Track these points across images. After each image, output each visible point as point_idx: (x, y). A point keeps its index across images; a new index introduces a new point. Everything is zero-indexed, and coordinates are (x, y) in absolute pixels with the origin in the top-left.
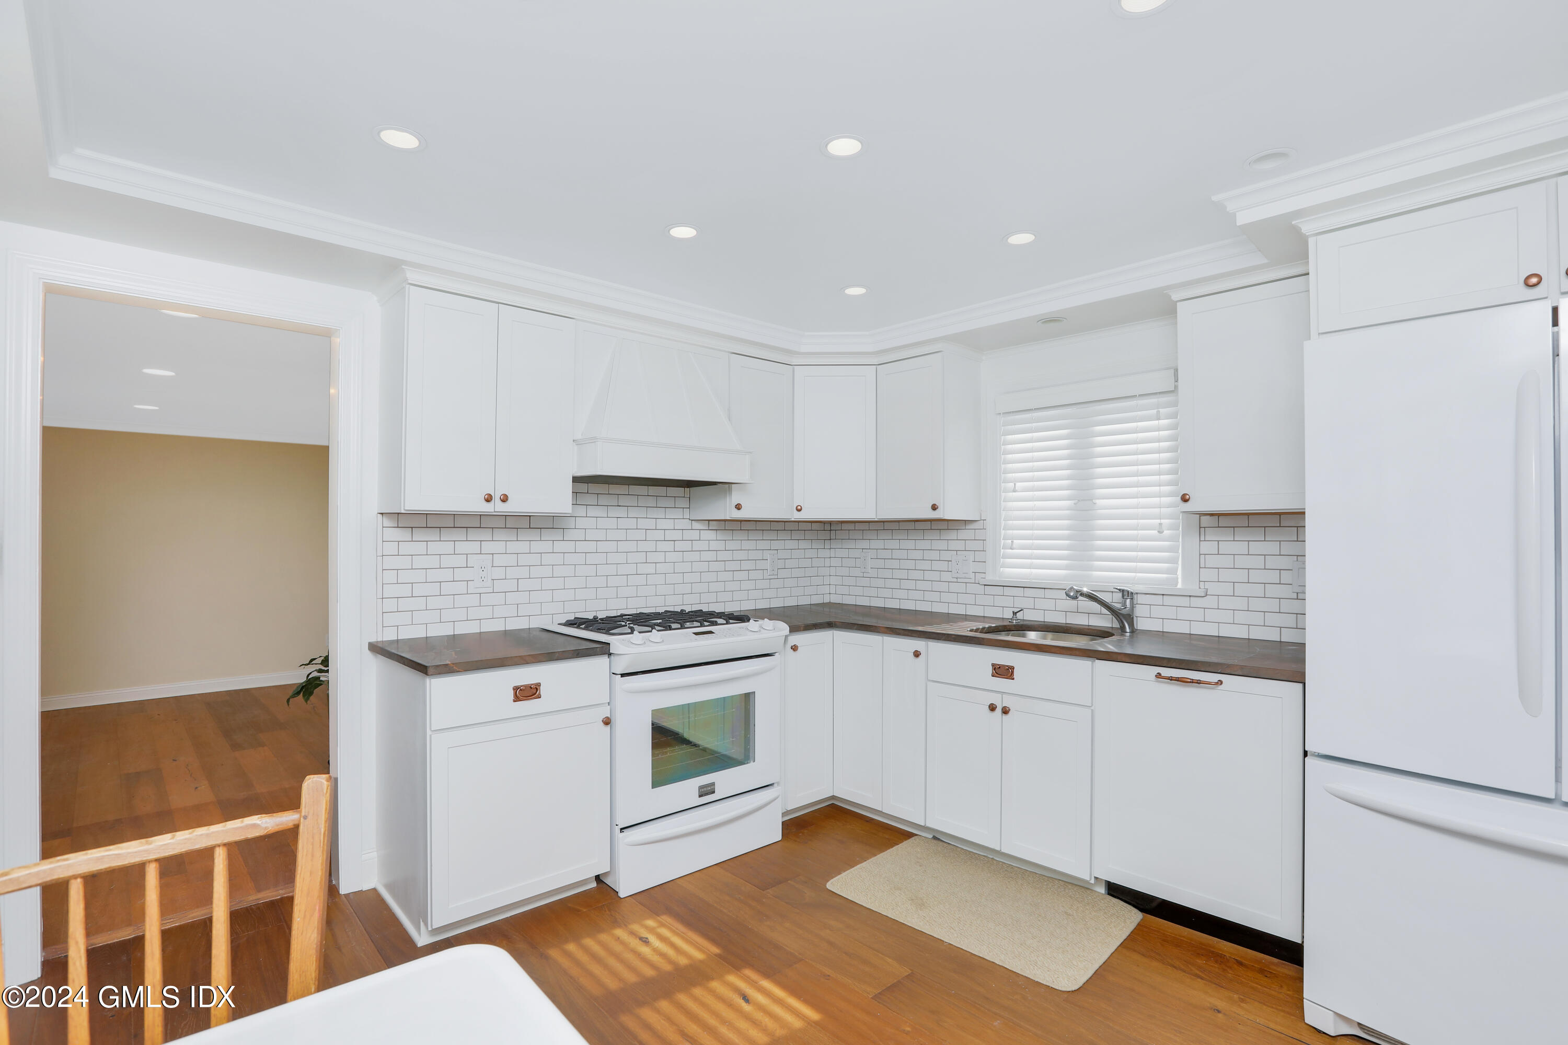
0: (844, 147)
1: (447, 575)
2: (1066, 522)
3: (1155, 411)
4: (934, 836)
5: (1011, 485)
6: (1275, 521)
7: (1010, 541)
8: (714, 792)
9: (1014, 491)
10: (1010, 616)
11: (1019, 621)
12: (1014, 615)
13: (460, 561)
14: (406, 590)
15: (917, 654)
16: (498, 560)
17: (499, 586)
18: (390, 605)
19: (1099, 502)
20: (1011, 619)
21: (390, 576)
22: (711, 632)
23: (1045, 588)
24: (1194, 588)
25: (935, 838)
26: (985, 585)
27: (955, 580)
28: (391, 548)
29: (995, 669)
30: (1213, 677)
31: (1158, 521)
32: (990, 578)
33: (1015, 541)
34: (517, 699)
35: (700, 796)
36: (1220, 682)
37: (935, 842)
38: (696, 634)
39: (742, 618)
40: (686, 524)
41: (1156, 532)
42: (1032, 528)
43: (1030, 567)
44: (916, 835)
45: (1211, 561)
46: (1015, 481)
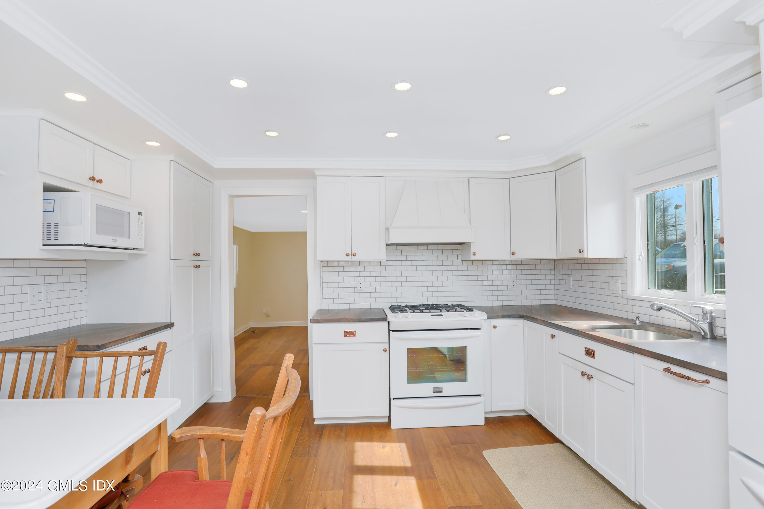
0: (403, 86)
1: (346, 285)
8: (442, 392)
12: (637, 318)
13: (351, 279)
14: (331, 290)
15: (553, 337)
16: (367, 279)
17: (368, 290)
18: (325, 296)
20: (636, 321)
21: (325, 285)
22: (442, 315)
26: (628, 299)
27: (612, 295)
28: (325, 274)
29: (586, 351)
32: (630, 294)
34: (345, 336)
35: (434, 392)
38: (432, 315)
39: (470, 309)
40: (460, 262)
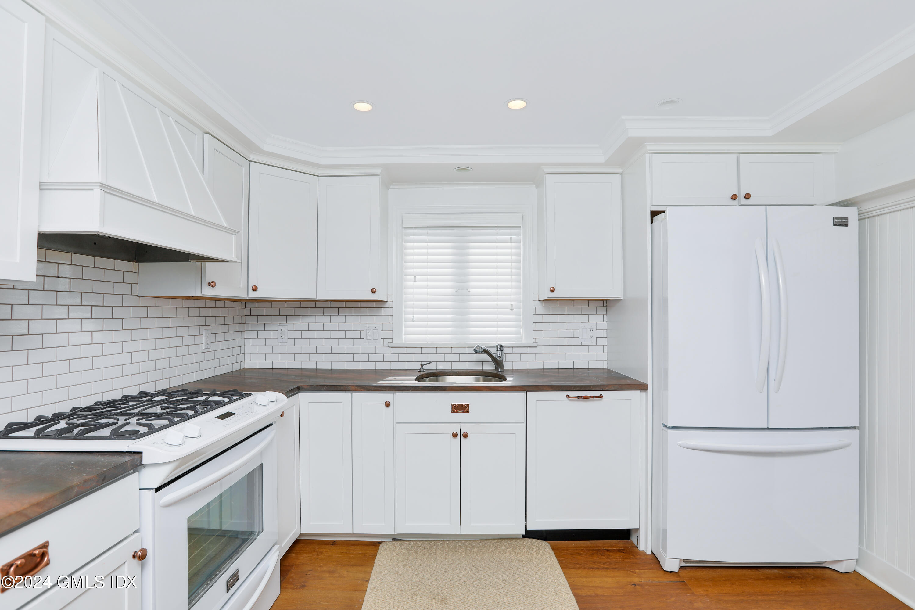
2: (450, 303)
3: (509, 237)
4: (393, 538)
5: (413, 277)
6: (601, 304)
7: (412, 316)
8: (238, 580)
9: (415, 281)
10: (419, 367)
11: (425, 371)
12: (421, 367)
15: (388, 405)
19: (472, 291)
20: (420, 370)
22: (231, 413)
23: (437, 347)
24: (530, 342)
25: (394, 539)
26: (391, 347)
27: (367, 345)
30: (597, 393)
31: (510, 303)
32: (396, 342)
33: (415, 316)
35: (228, 590)
36: (601, 396)
37: (396, 542)
41: (509, 310)
42: (427, 307)
43: (426, 333)
44: (382, 542)
45: (540, 326)
46: (415, 275)
